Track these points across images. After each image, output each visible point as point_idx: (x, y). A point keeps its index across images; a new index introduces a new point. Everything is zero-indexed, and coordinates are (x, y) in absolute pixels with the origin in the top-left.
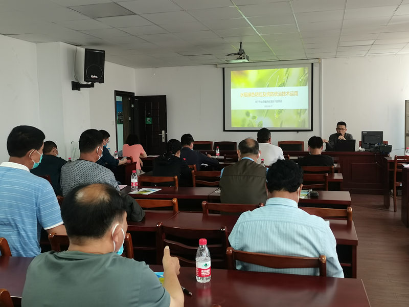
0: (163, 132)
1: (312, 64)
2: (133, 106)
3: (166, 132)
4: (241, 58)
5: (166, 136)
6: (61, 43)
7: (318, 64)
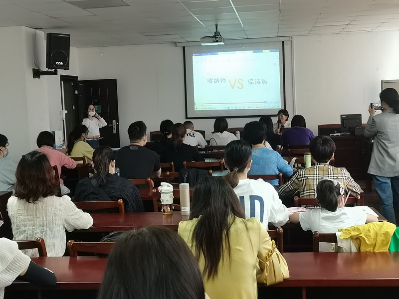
0: (114, 121)
1: (283, 42)
2: (76, 92)
3: (117, 121)
4: (217, 41)
5: (118, 126)
6: (24, 28)
7: (290, 42)
